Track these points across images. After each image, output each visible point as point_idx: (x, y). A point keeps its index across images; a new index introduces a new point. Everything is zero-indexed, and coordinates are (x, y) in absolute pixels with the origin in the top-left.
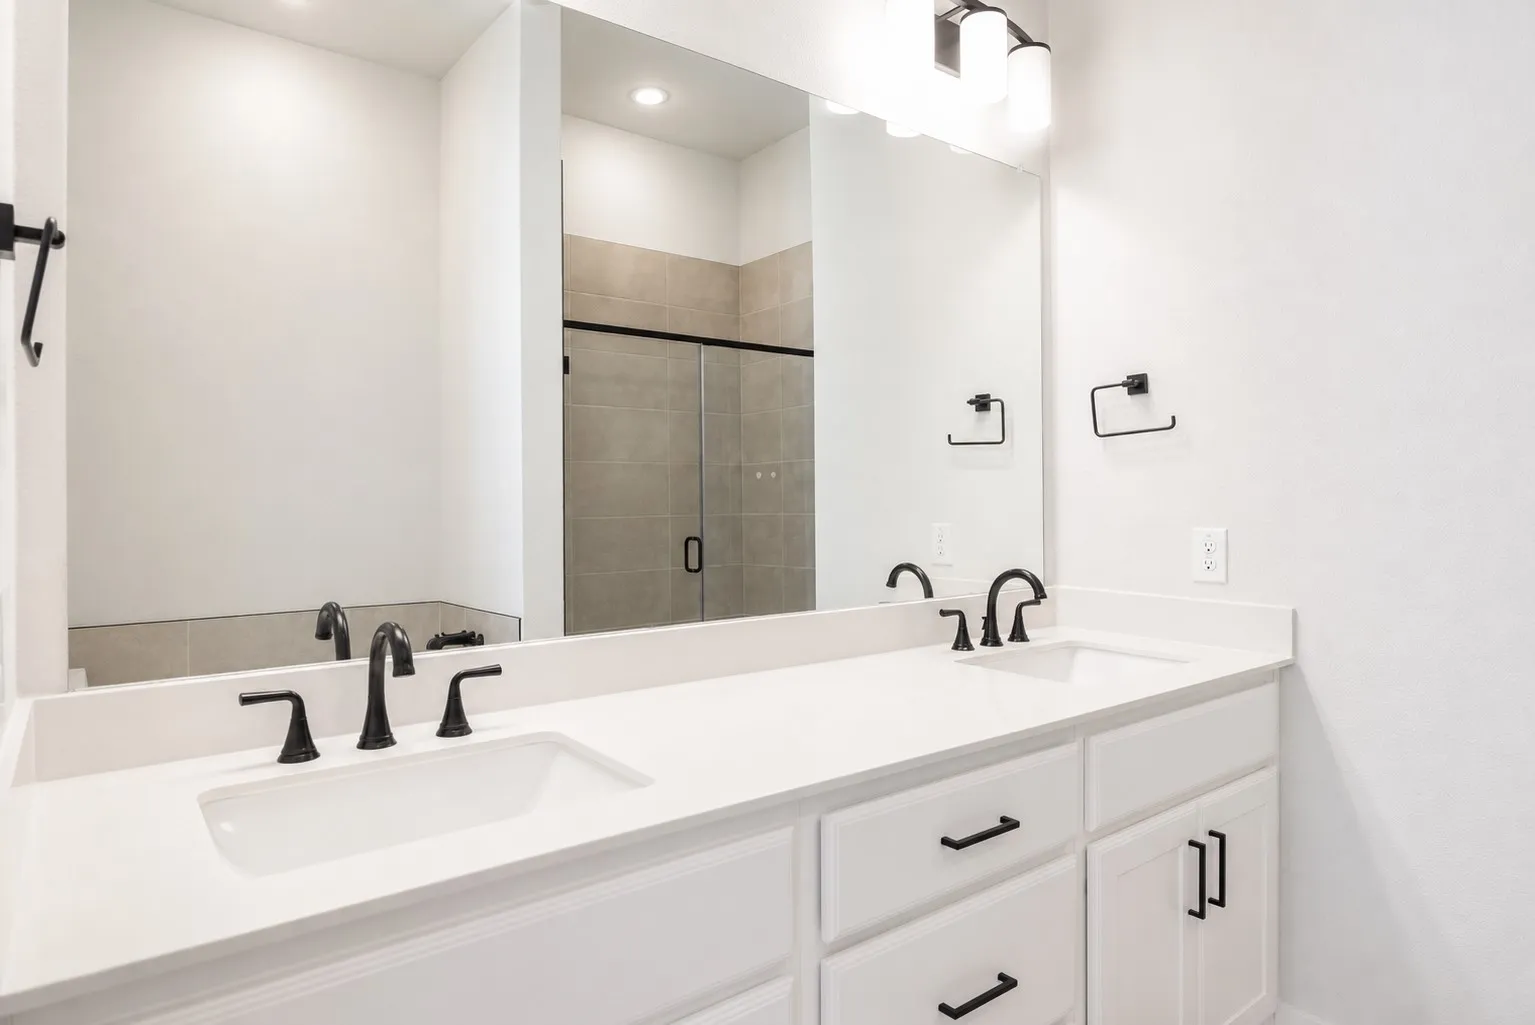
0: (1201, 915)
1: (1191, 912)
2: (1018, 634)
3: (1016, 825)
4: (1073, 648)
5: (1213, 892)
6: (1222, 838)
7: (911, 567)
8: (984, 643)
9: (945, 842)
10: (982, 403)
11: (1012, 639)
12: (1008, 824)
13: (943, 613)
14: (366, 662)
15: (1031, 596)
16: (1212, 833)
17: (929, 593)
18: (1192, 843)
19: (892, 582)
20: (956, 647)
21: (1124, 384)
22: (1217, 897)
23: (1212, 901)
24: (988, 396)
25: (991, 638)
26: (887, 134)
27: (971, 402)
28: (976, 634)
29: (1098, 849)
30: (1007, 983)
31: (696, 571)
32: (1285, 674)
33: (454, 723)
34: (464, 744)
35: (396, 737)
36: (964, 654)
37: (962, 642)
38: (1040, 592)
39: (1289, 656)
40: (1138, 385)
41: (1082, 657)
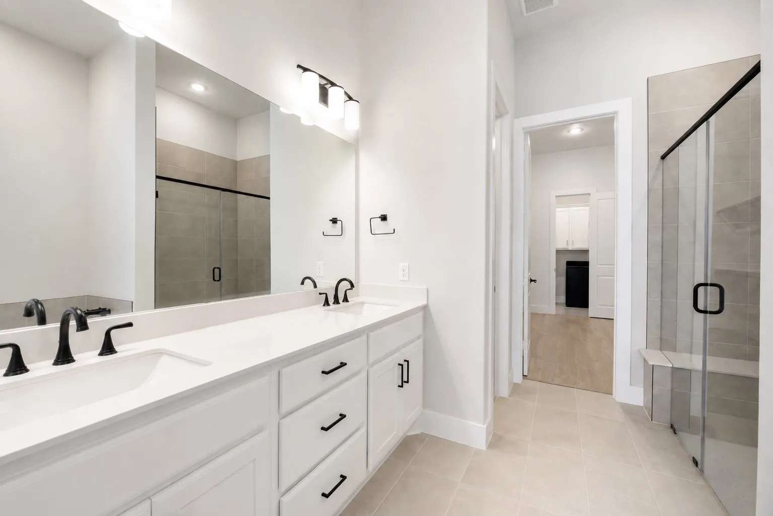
0: (402, 386)
1: (399, 386)
2: (346, 299)
3: (346, 364)
4: (363, 303)
5: (405, 379)
6: (408, 362)
7: (309, 278)
8: (334, 303)
9: (323, 372)
10: (334, 221)
11: (343, 301)
12: (343, 365)
13: (320, 294)
14: (58, 325)
15: (350, 287)
16: (405, 361)
17: (315, 286)
18: (399, 364)
19: (303, 283)
20: (324, 305)
21: (380, 217)
22: (406, 380)
23: (405, 382)
24: (336, 219)
25: (336, 301)
26: (301, 123)
27: (331, 220)
28: (331, 300)
29: (371, 370)
30: (343, 416)
31: (218, 281)
32: (425, 308)
33: (108, 348)
34: (115, 358)
35: (75, 358)
36: (327, 308)
37: (327, 303)
38: (352, 285)
39: (426, 303)
40: (384, 218)
41: (366, 305)
